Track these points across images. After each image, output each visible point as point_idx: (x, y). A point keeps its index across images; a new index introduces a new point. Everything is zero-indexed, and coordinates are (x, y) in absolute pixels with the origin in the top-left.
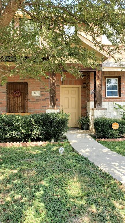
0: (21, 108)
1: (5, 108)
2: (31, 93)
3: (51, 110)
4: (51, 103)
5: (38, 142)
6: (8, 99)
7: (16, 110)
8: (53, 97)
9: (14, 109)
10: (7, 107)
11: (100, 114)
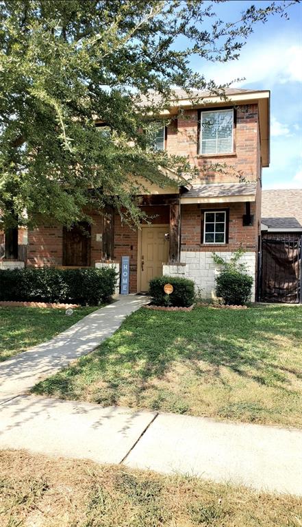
0: (81, 259)
1: (61, 259)
2: (96, 236)
3: (101, 264)
4: (104, 254)
5: (67, 304)
6: (65, 246)
7: (75, 262)
8: (106, 244)
9: (73, 261)
10: (63, 257)
11: (172, 272)
